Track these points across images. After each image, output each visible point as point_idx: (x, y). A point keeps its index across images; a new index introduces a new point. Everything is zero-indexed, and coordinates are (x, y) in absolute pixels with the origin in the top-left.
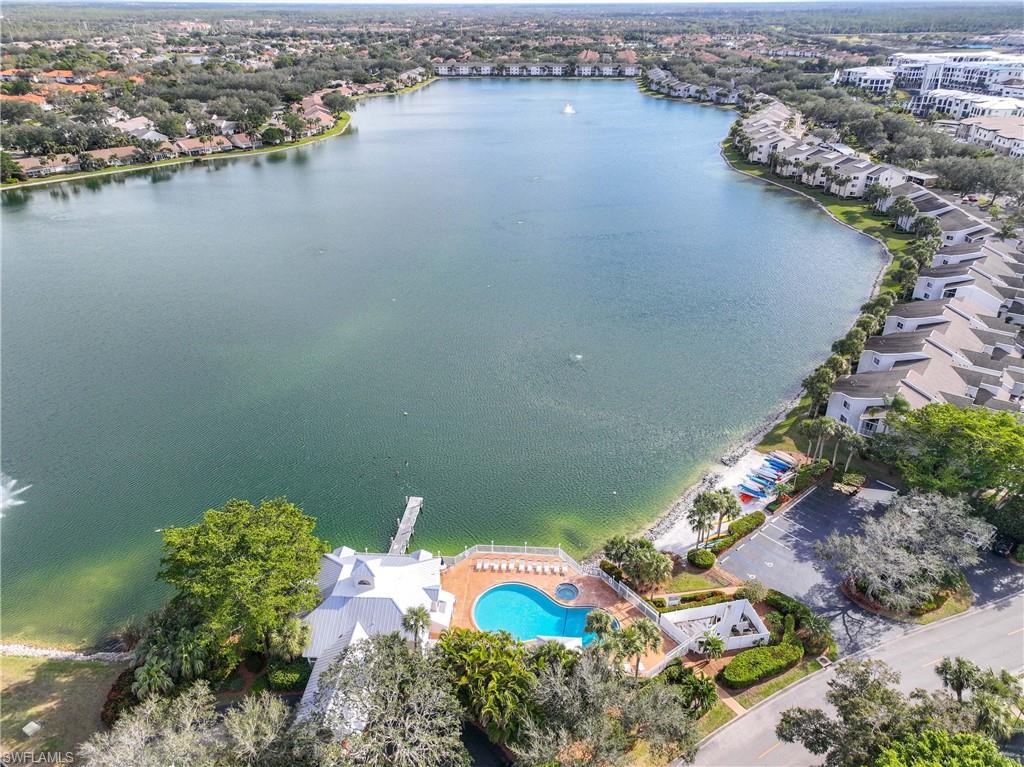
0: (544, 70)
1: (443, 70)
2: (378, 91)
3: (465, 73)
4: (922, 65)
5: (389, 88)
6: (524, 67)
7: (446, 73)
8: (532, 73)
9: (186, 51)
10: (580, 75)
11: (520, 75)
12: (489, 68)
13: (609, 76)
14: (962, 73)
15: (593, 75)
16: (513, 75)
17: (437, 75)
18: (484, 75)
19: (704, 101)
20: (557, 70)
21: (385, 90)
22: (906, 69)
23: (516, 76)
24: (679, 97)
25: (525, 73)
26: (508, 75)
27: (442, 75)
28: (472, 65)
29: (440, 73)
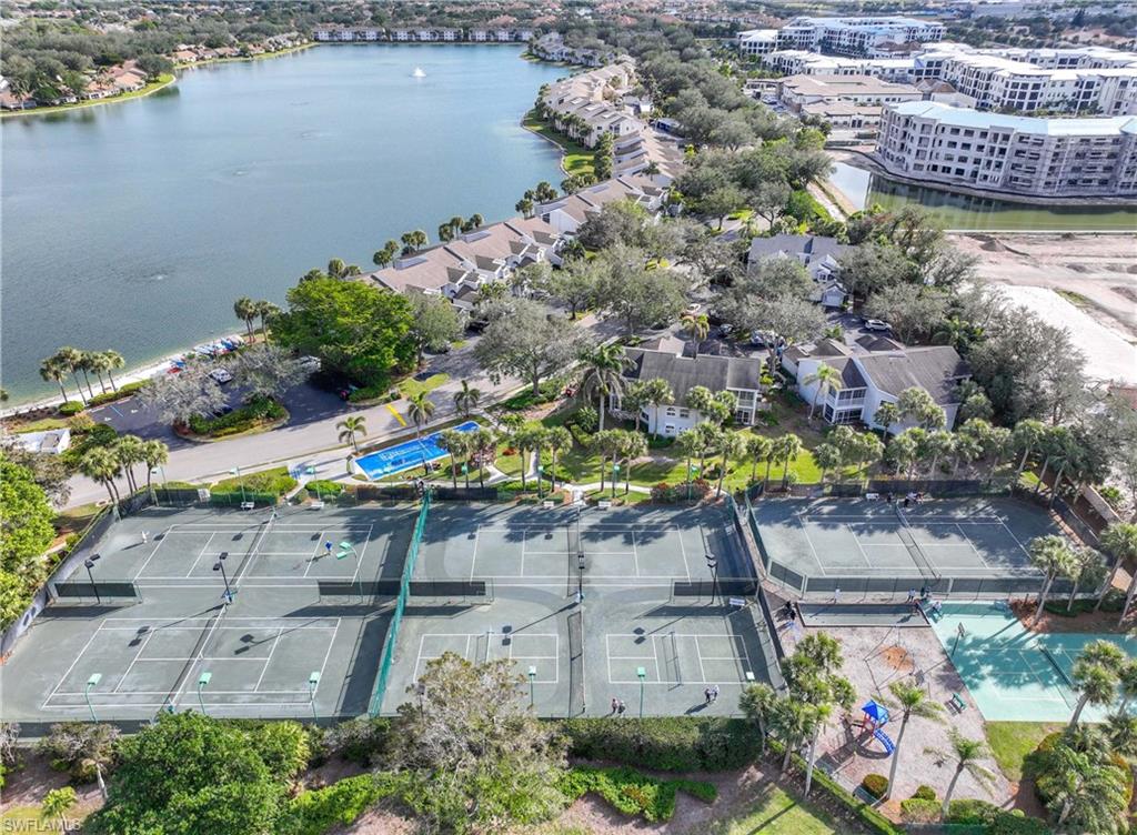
0: (435, 36)
1: (324, 36)
2: (231, 56)
3: (347, 38)
4: (811, 28)
5: (243, 53)
6: (413, 32)
7: (327, 38)
8: (422, 39)
9: (51, 16)
10: (474, 40)
11: (409, 41)
12: (374, 33)
13: (506, 41)
14: (846, 37)
15: (488, 40)
16: (401, 41)
17: (316, 40)
18: (370, 41)
19: (574, 65)
20: (449, 35)
21: (239, 56)
22: (796, 32)
23: (405, 41)
24: (553, 61)
25: (414, 39)
26: (396, 40)
27: (322, 41)
28: (356, 29)
29: (320, 38)
